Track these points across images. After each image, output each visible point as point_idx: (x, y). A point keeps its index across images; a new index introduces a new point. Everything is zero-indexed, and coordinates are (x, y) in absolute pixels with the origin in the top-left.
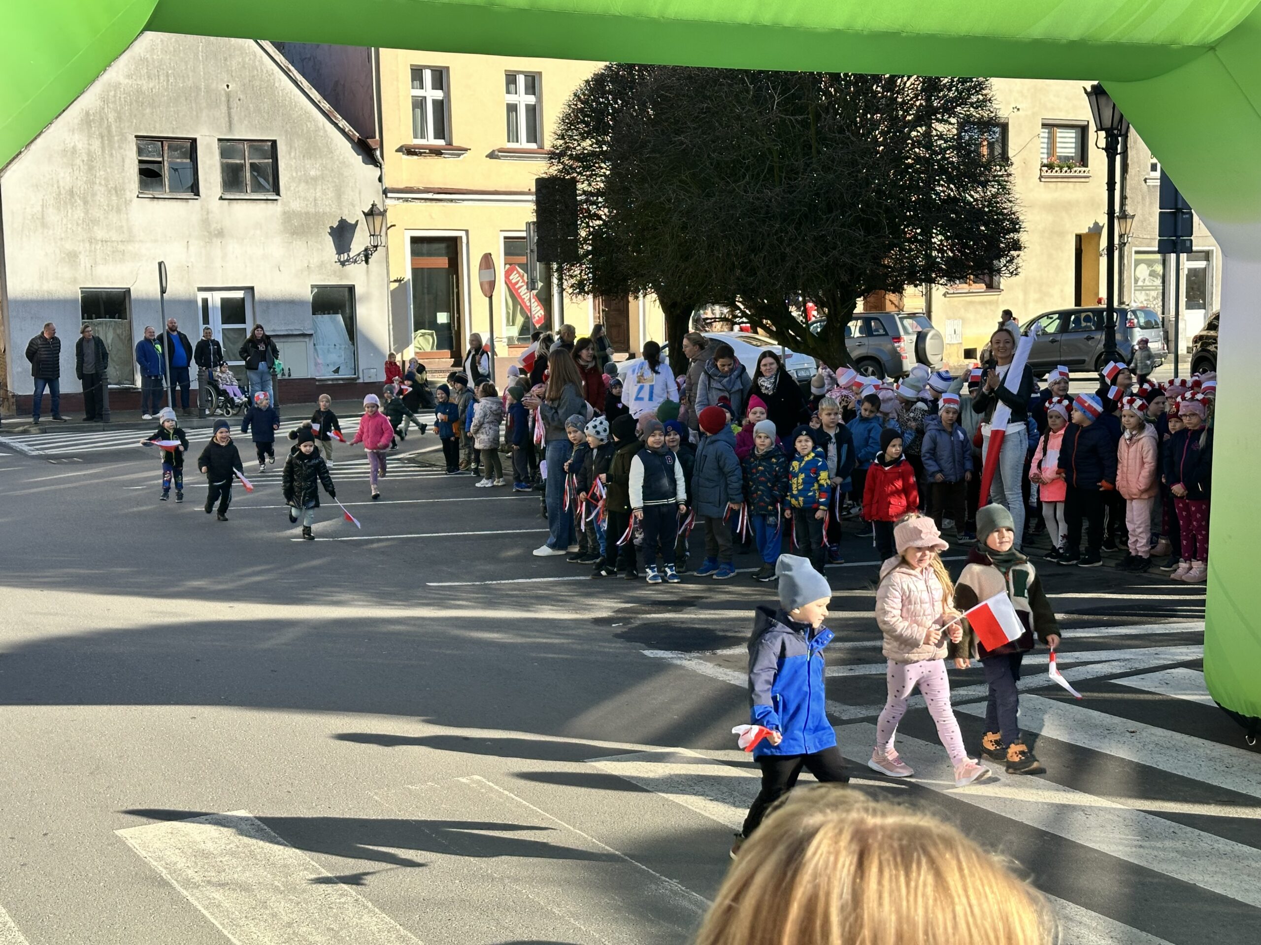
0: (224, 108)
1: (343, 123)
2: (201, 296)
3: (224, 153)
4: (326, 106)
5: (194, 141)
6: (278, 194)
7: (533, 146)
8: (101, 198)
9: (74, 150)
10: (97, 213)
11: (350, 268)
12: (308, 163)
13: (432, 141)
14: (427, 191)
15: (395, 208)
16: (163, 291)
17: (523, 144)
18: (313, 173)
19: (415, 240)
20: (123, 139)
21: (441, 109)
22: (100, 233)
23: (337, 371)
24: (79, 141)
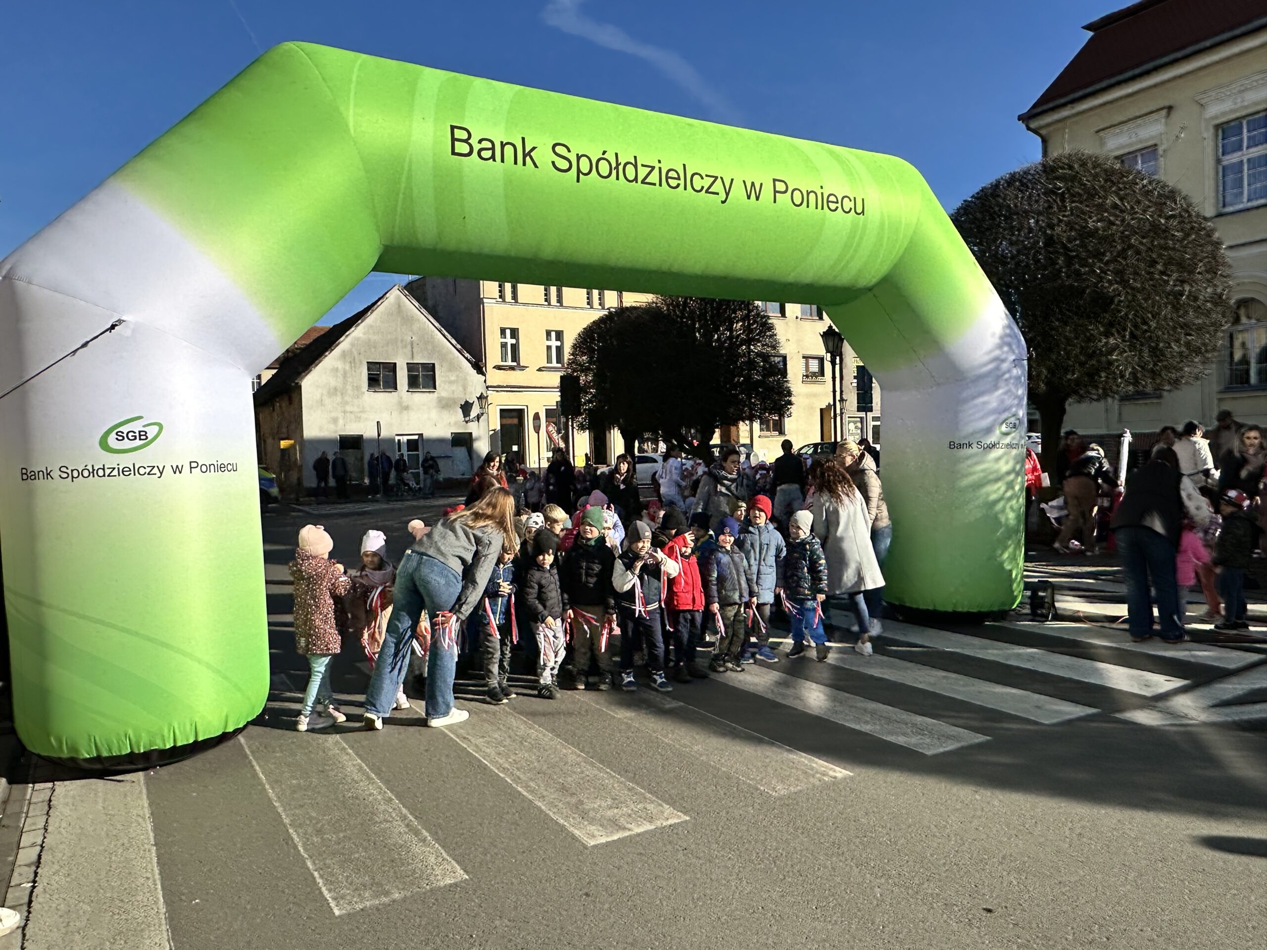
0: (409, 347)
1: (467, 355)
2: (397, 438)
3: (409, 371)
4: (459, 347)
5: (395, 364)
6: (435, 388)
7: (560, 365)
8: (350, 392)
9: (337, 369)
10: (347, 398)
11: (470, 424)
12: (449, 374)
13: (509, 363)
14: (507, 387)
15: (492, 395)
16: (379, 435)
17: (554, 364)
18: (453, 378)
19: (501, 410)
20: (361, 362)
21: (515, 348)
22: (348, 408)
23: (463, 475)
24: (340, 365)
